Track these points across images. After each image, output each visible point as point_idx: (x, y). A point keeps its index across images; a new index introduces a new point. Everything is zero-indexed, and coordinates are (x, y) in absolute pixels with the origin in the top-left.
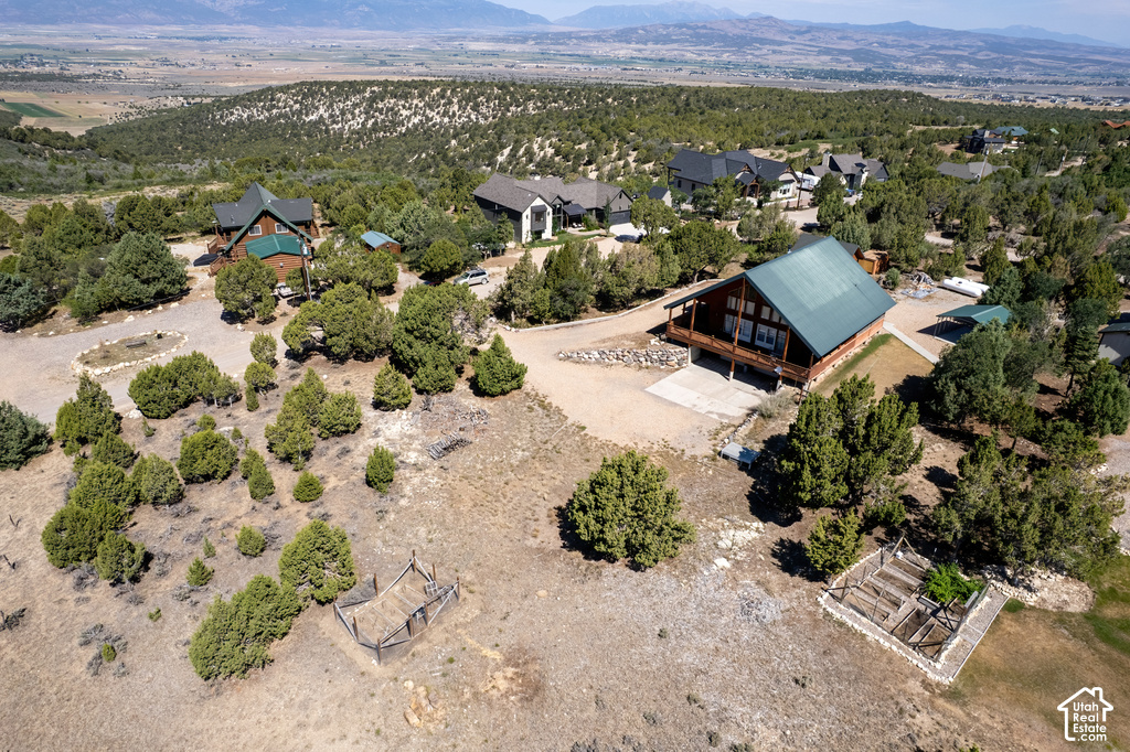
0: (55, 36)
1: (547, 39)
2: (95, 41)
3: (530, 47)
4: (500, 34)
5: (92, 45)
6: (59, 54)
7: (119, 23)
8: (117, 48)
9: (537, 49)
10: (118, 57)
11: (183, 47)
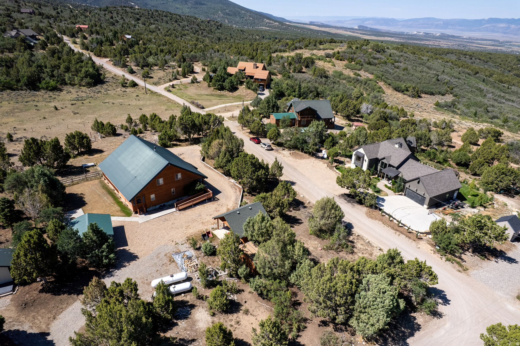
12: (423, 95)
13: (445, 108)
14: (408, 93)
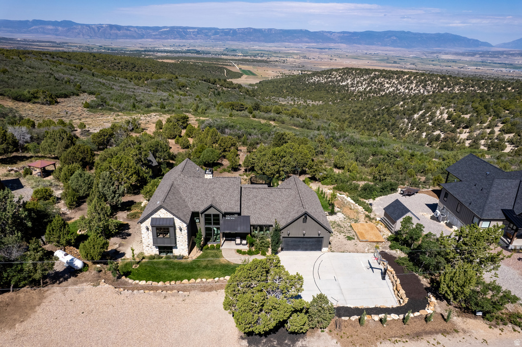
0: (272, 47)
1: (488, 54)
2: (284, 49)
3: (477, 58)
4: (461, 52)
5: (281, 50)
6: (270, 53)
7: (295, 42)
8: (290, 51)
9: (480, 59)
10: (288, 55)
11: (314, 52)
12: (59, 100)
13: (100, 108)
14: (39, 100)
